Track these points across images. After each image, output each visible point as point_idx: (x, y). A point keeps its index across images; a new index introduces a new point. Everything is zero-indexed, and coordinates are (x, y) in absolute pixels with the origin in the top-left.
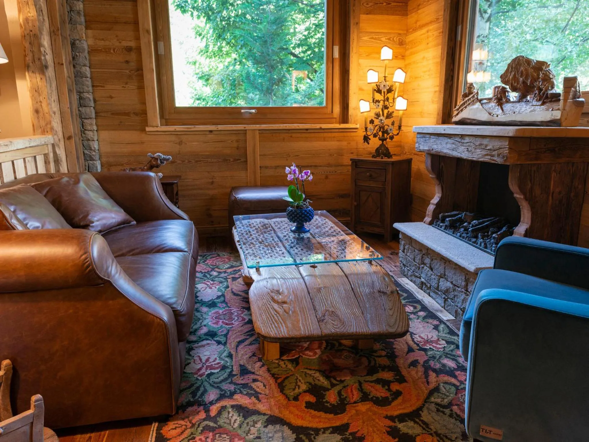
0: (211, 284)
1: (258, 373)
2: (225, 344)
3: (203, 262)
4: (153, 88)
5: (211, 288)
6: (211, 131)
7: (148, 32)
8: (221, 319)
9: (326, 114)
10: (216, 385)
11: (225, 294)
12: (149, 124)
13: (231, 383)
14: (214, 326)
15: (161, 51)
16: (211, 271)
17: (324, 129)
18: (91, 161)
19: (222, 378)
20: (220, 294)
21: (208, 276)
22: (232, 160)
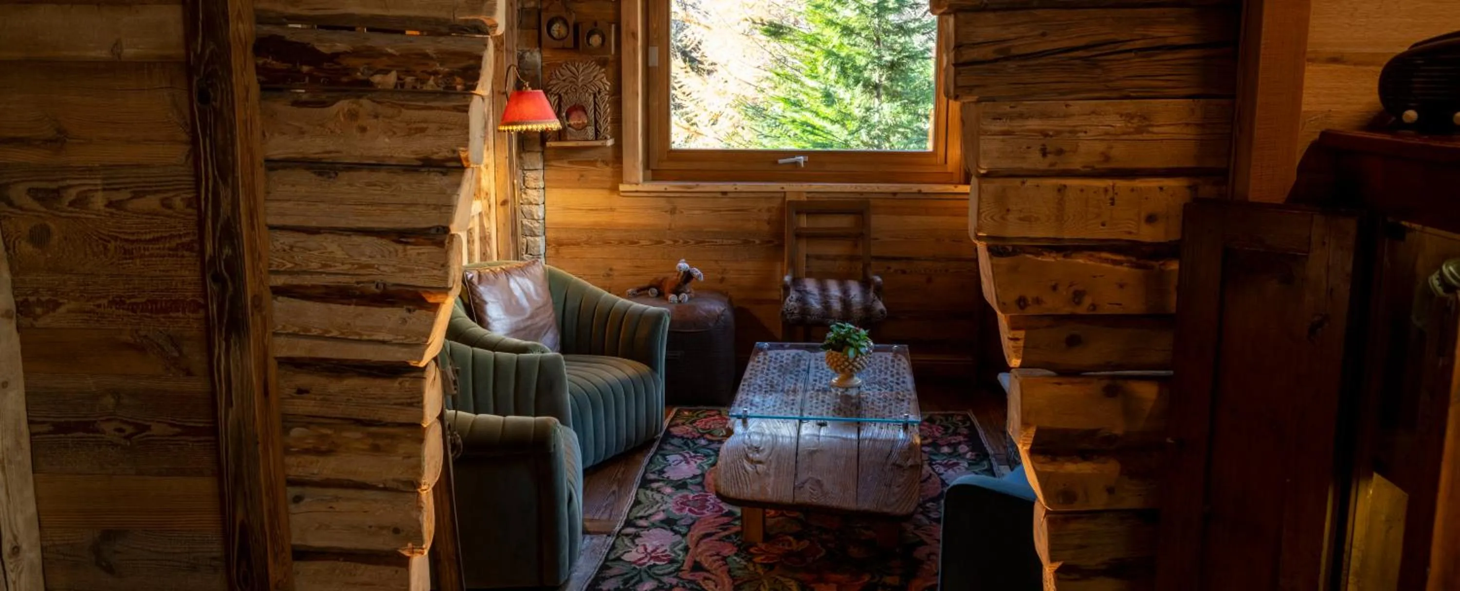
0: (691, 457)
1: (714, 572)
2: (684, 535)
3: (691, 423)
4: (636, 123)
5: (688, 463)
6: (724, 193)
7: (634, 35)
8: (688, 505)
9: (933, 165)
10: (655, 577)
11: (707, 475)
12: (624, 179)
13: (677, 577)
14: (677, 513)
15: (654, 61)
16: (699, 437)
17: (926, 194)
18: (531, 236)
19: (667, 571)
20: (699, 472)
21: (691, 445)
22: (757, 242)
